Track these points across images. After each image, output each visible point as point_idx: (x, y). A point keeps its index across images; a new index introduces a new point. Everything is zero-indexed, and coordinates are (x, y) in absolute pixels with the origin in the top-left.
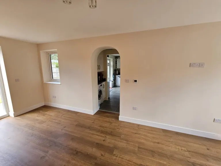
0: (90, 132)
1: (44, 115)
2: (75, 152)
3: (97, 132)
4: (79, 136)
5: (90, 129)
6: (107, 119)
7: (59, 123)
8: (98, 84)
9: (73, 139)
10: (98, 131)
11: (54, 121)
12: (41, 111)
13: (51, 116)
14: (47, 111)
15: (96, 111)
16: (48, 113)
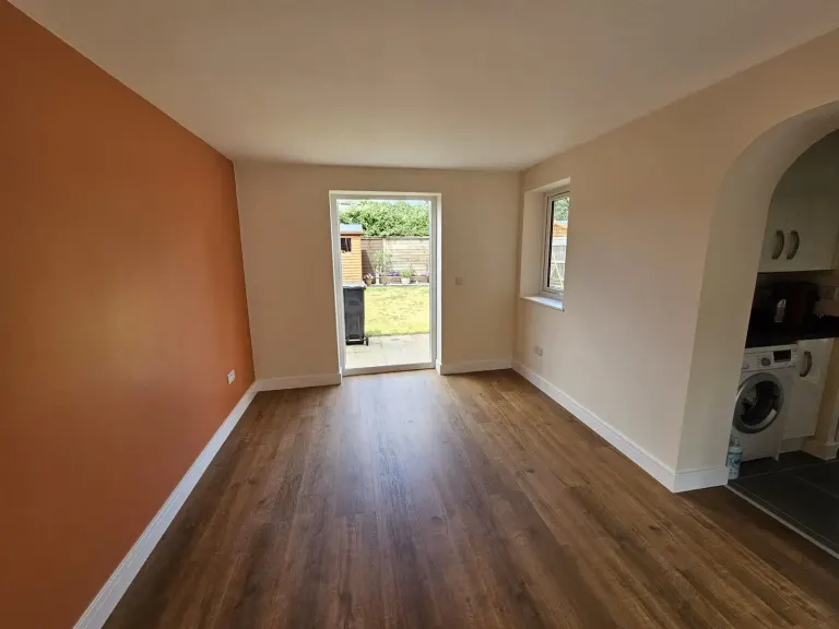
0: (619, 561)
1: (497, 398)
2: (518, 590)
3: (649, 589)
4: (562, 542)
5: (622, 547)
6: (763, 573)
7: (522, 448)
8: (748, 345)
9: (536, 533)
10: (665, 591)
11: (511, 429)
12: (495, 384)
13: (513, 410)
14: (508, 389)
15: (695, 483)
16: (507, 396)
